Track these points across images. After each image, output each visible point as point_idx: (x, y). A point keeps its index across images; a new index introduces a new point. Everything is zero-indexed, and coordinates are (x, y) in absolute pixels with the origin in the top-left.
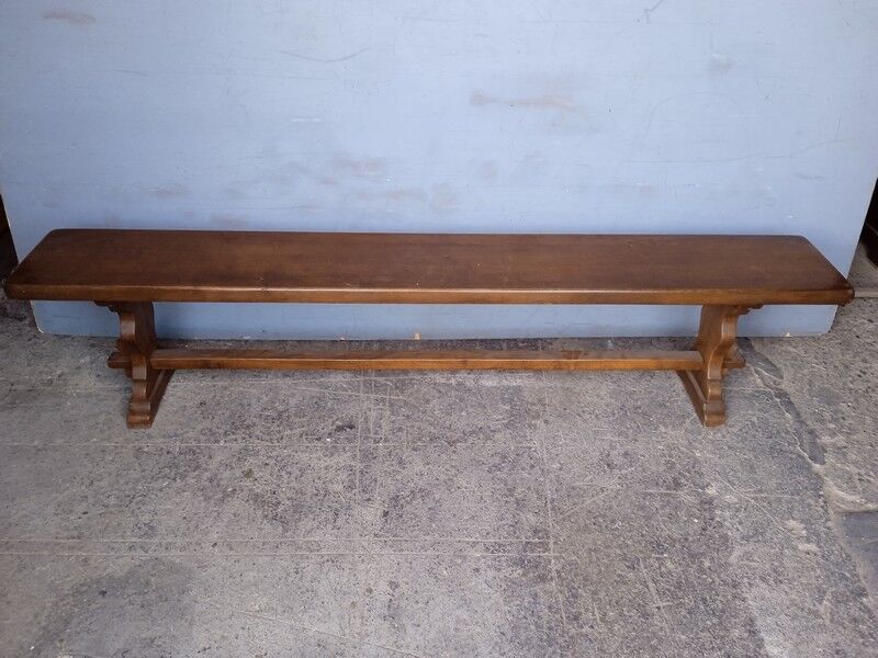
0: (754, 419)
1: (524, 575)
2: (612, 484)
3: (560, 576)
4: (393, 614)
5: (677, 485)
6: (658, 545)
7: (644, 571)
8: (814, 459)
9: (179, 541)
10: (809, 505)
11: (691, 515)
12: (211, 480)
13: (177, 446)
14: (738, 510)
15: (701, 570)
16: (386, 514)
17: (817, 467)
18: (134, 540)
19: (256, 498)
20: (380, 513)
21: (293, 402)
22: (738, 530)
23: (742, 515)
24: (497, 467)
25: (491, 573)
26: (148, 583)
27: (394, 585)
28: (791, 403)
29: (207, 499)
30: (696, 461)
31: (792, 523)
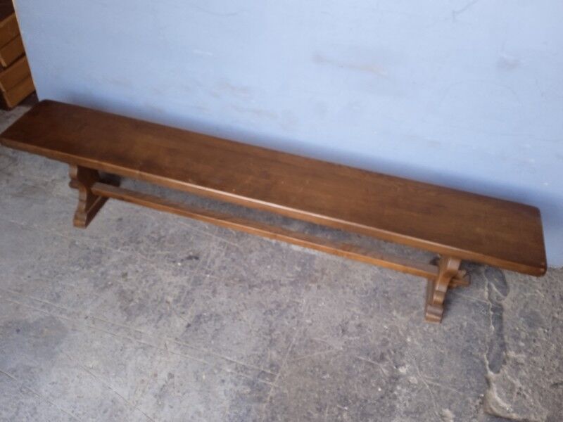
0: (465, 324)
1: (250, 394)
2: (338, 345)
3: (271, 402)
4: (161, 395)
5: (382, 358)
6: (345, 399)
7: (327, 415)
8: (492, 367)
9: (70, 310)
10: (467, 402)
11: (379, 384)
12: (102, 274)
13: (94, 245)
14: (413, 390)
16: (189, 325)
17: (491, 374)
18: (47, 301)
19: (122, 294)
20: (186, 324)
21: (171, 231)
22: (405, 405)
23: (414, 395)
24: (271, 312)
25: (231, 386)
26: (42, 332)
27: (171, 376)
28: (501, 318)
29: (96, 285)
30: (406, 344)
31: (447, 412)
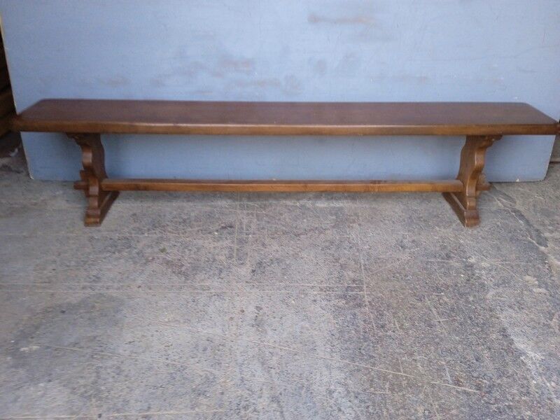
0: (499, 223)
1: (346, 303)
2: (405, 257)
3: (371, 304)
4: (258, 324)
5: (448, 257)
6: (437, 289)
7: (429, 302)
8: (540, 244)
9: (116, 285)
10: (539, 268)
11: (458, 273)
12: (138, 254)
13: (116, 236)
14: (490, 270)
15: (467, 302)
16: (253, 271)
17: (542, 248)
18: (85, 284)
19: (168, 263)
20: (250, 271)
21: (193, 214)
22: (491, 281)
23: (493, 273)
24: (327, 248)
25: (324, 303)
26: (93, 307)
27: (258, 308)
28: (523, 216)
29: (135, 263)
30: (461, 244)
31: (528, 278)
